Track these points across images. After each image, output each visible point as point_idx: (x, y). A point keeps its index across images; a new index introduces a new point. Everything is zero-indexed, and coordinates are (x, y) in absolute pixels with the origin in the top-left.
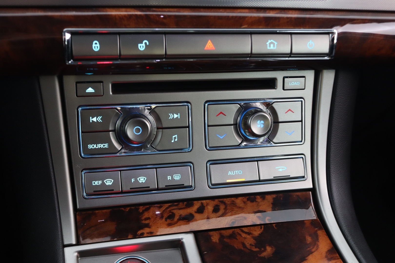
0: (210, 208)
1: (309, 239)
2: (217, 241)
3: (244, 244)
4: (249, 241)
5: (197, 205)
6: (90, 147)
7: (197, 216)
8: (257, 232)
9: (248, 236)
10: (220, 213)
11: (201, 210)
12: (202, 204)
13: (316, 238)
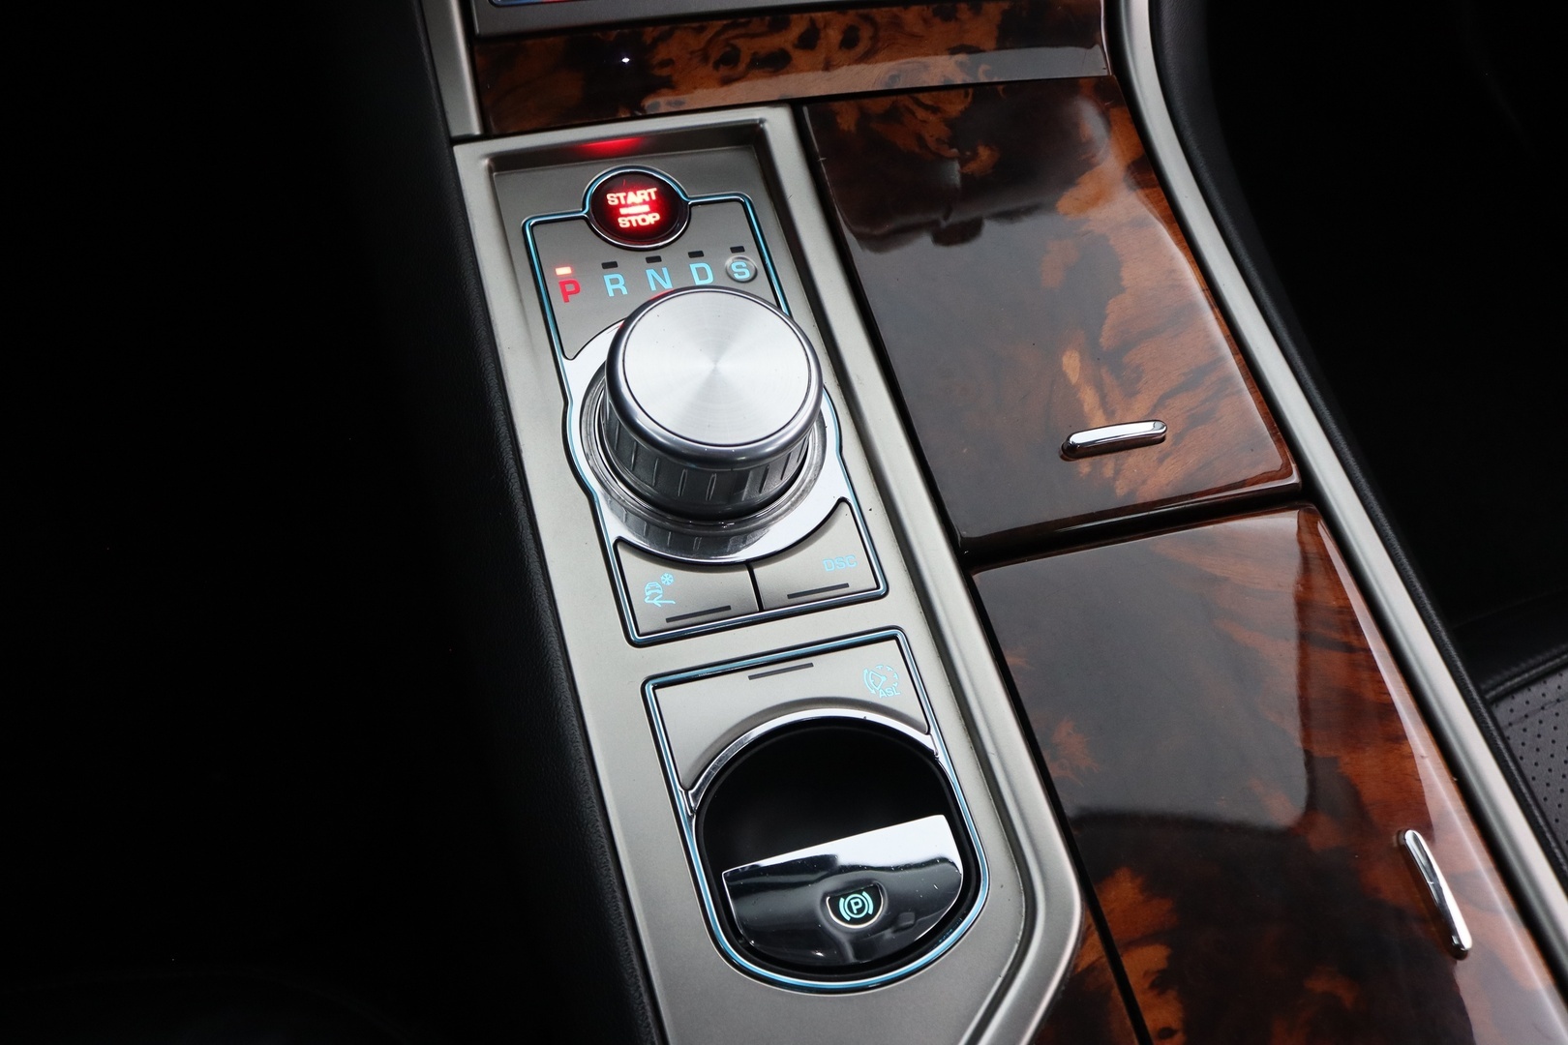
0: (834, 35)
2: (853, 128)
3: (920, 139)
4: (934, 129)
5: (798, 27)
7: (799, 57)
8: (956, 107)
9: (932, 118)
10: (861, 48)
11: (809, 41)
12: (812, 22)
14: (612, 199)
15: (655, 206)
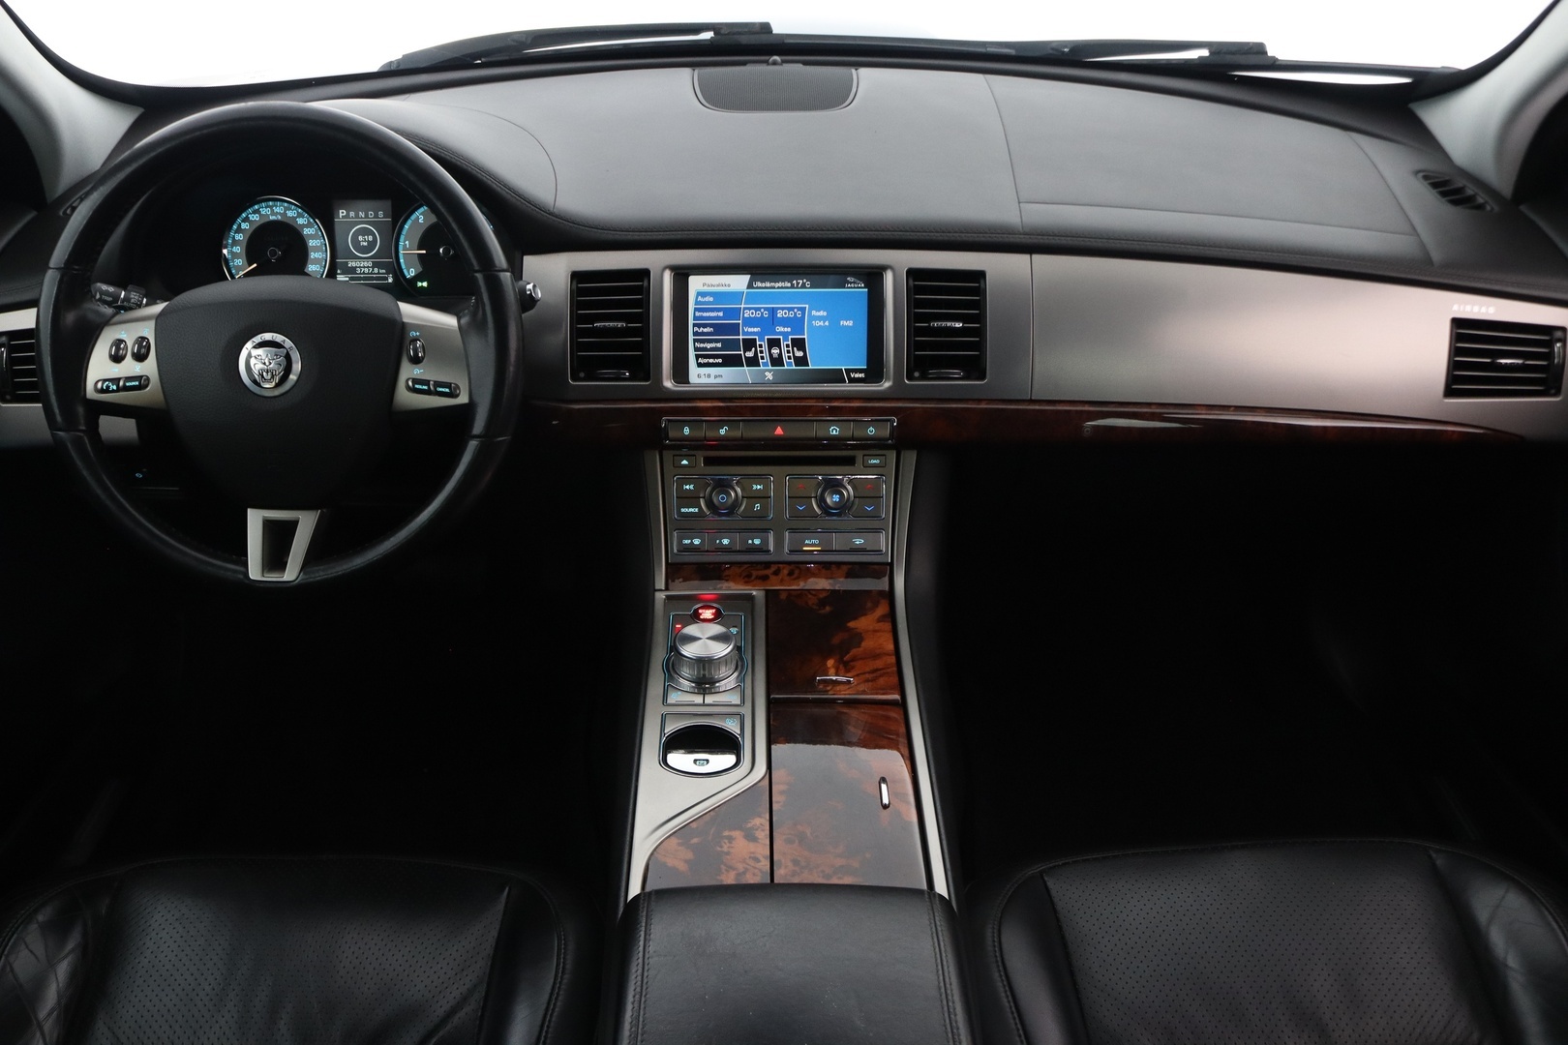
0: (786, 572)
1: (869, 605)
2: (785, 600)
3: (808, 604)
4: (812, 601)
5: (773, 568)
6: (683, 510)
7: (773, 578)
8: (824, 595)
9: (813, 598)
10: (795, 575)
11: (776, 573)
12: (779, 567)
13: (876, 605)
14: (700, 611)
15: (713, 614)
